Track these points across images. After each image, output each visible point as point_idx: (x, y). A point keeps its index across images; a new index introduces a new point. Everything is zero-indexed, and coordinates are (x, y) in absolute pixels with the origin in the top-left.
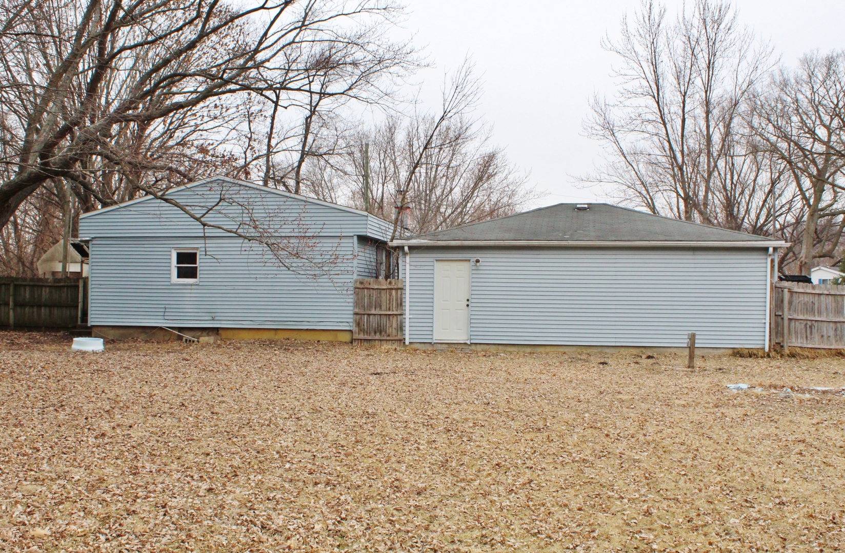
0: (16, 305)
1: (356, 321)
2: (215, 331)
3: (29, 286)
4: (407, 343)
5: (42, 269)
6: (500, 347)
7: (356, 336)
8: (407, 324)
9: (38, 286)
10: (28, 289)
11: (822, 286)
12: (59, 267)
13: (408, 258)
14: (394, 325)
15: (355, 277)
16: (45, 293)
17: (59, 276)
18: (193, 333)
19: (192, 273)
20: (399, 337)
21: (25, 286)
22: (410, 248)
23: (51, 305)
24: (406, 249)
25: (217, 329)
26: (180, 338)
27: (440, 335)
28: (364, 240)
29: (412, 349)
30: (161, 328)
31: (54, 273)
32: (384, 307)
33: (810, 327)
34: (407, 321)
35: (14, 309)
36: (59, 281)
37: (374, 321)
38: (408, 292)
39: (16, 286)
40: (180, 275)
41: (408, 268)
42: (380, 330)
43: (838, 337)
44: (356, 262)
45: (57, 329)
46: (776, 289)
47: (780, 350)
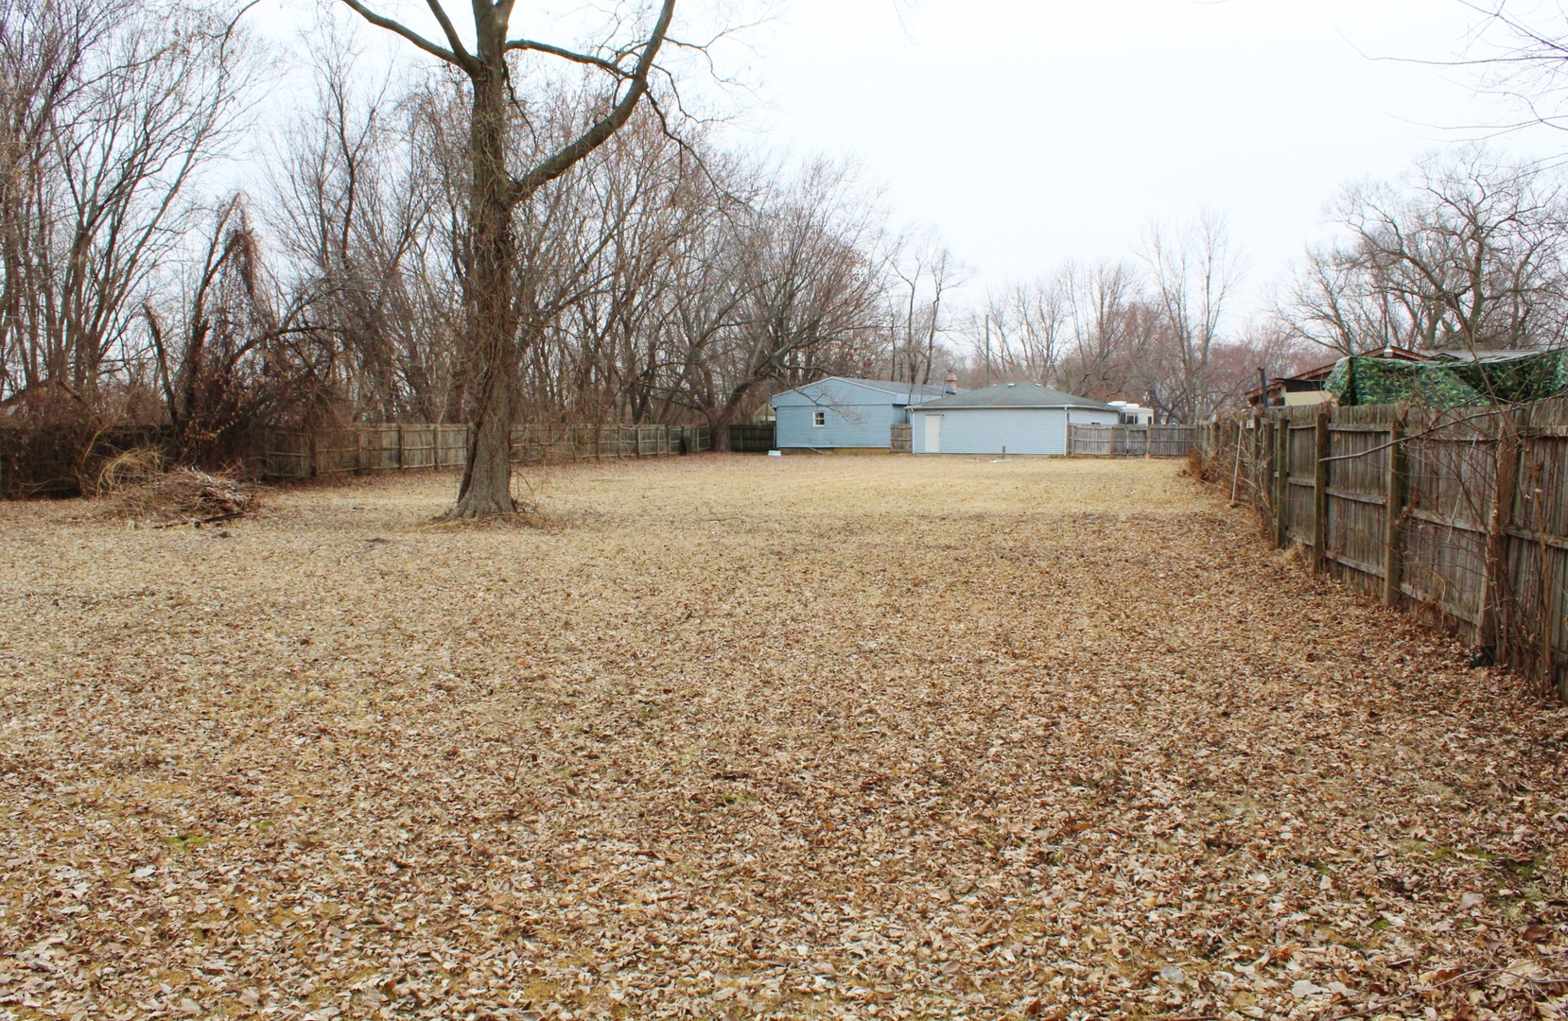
0: (743, 439)
1: (892, 443)
3: (750, 429)
4: (914, 453)
5: (754, 419)
6: (953, 455)
7: (892, 450)
8: (914, 445)
9: (754, 429)
10: (749, 431)
11: (1093, 425)
12: (764, 418)
13: (913, 414)
14: (908, 445)
15: (892, 424)
16: (757, 432)
17: (764, 424)
18: (823, 450)
19: (822, 422)
20: (911, 450)
21: (748, 429)
22: (914, 409)
23: (761, 439)
24: (912, 410)
25: (833, 448)
26: (817, 452)
27: (928, 449)
28: (895, 406)
29: (915, 455)
30: (808, 448)
31: (762, 422)
32: (904, 437)
33: (1086, 445)
34: (914, 443)
35: (742, 441)
36: (764, 426)
37: (900, 443)
38: (913, 430)
39: (743, 430)
40: (817, 424)
41: (914, 418)
42: (902, 447)
43: (1099, 448)
44: (892, 416)
45: (763, 450)
46: (1069, 427)
47: (1070, 455)
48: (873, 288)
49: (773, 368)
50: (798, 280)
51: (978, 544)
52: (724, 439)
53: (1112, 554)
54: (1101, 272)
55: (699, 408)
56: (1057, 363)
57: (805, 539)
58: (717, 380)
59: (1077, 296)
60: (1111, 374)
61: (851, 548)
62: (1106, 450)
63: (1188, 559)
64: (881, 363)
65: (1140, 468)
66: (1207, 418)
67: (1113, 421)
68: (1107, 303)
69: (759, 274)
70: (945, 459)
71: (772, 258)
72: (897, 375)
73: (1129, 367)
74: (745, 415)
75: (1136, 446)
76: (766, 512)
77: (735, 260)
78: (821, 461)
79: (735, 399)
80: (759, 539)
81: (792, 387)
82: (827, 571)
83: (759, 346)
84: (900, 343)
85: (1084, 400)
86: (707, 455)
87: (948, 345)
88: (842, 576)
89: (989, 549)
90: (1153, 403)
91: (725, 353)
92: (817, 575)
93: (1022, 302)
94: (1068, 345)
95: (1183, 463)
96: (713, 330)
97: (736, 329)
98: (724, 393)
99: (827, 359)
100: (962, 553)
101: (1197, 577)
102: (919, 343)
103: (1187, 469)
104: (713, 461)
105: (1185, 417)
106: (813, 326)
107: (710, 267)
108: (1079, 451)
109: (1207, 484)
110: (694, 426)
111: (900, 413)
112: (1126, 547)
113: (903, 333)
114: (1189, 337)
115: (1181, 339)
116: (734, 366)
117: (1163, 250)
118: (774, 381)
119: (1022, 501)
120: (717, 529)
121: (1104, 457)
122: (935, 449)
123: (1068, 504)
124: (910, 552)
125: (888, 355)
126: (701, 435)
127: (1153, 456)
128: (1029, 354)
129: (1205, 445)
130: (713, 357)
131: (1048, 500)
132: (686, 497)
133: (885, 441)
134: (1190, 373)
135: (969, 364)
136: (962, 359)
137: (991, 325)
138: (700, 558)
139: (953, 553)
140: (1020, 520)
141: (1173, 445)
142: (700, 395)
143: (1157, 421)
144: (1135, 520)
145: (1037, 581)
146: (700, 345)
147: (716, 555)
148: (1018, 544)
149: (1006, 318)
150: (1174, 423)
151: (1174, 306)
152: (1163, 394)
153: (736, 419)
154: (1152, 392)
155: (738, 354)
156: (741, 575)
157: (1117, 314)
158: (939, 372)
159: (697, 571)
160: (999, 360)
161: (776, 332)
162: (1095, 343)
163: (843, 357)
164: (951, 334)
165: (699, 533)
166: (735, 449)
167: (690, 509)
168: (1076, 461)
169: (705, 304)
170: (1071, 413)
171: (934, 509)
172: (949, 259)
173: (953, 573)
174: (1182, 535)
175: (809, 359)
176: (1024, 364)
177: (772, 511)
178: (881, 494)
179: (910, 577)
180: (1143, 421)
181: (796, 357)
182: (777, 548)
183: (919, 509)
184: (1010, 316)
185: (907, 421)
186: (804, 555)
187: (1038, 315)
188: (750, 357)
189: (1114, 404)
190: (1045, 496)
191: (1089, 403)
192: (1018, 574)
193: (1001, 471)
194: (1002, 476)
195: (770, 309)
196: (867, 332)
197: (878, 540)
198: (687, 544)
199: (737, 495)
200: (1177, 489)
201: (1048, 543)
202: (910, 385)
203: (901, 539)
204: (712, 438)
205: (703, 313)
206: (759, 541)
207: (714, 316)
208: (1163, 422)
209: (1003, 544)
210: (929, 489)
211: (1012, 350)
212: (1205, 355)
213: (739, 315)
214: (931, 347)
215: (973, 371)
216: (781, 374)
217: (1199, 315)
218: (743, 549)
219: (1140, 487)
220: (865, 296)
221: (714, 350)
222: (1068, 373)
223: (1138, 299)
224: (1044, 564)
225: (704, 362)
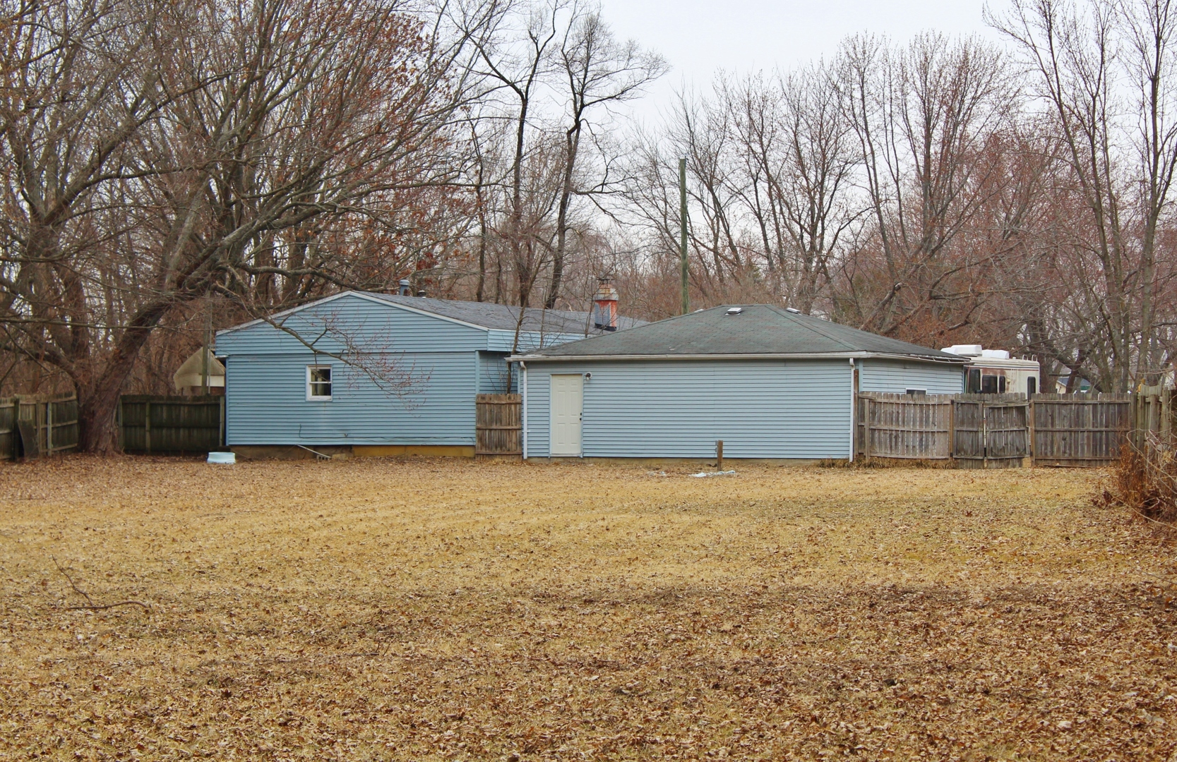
0: (152, 426)
1: (478, 436)
2: (349, 448)
3: (167, 405)
4: (525, 457)
5: (178, 383)
6: (611, 460)
7: (479, 451)
8: (525, 439)
9: (176, 405)
10: (164, 408)
11: (909, 395)
12: (198, 381)
13: (525, 373)
14: (514, 440)
15: (477, 392)
16: (184, 412)
17: (199, 393)
18: (328, 451)
19: (327, 390)
20: (518, 451)
21: (162, 405)
22: (526, 363)
23: (190, 427)
24: (522, 363)
25: (351, 446)
26: (315, 456)
27: (557, 449)
28: (485, 354)
29: (529, 462)
30: (296, 446)
31: (193, 389)
32: (503, 422)
33: (895, 438)
34: (525, 435)
35: (150, 431)
36: (199, 399)
37: (495, 435)
38: (525, 406)
39: (152, 405)
40: (315, 393)
41: (526, 382)
42: (500, 444)
43: (924, 447)
44: (478, 377)
45: (198, 452)
46: (859, 399)
47: (863, 460)
48: (438, 101)
49: (220, 272)
50: (274, 81)
51: (665, 657)
52: (110, 426)
53: (955, 678)
54: (924, 68)
55: (53, 359)
56: (830, 264)
57: (285, 649)
58: (94, 298)
59: (875, 120)
60: (948, 287)
61: (388, 669)
62: (939, 448)
63: (1120, 688)
64: (453, 263)
65: (1013, 488)
66: (1154, 381)
67: (952, 386)
68: (937, 134)
69: (187, 65)
70: (594, 471)
71: (217, 30)
72: (489, 288)
73: (986, 267)
74: (158, 374)
75: (1001, 441)
76: (200, 588)
77: (134, 33)
78: (325, 475)
79: (135, 336)
80: (183, 649)
81: (261, 313)
82: (334, 720)
83: (188, 223)
84: (496, 220)
85: (889, 341)
86: (72, 463)
87: (601, 223)
88: (366, 731)
89: (690, 667)
90: (1038, 348)
91: (113, 237)
92: (310, 731)
93: (756, 130)
94: (856, 225)
95: (1105, 477)
96: (86, 186)
97: (137, 185)
98: (110, 325)
99: (338, 251)
100: (629, 678)
101: (1141, 726)
102: (537, 219)
103: (1114, 490)
104: (86, 474)
105: (1107, 378)
106: (308, 179)
107: (77, 46)
108: (881, 452)
109: (1156, 523)
110: (41, 396)
111: (495, 370)
112: (985, 661)
113: (502, 198)
114: (1114, 208)
115: (1098, 209)
116: (133, 267)
117: (1057, 21)
118: (220, 299)
119: (759, 561)
120: (89, 628)
121: (932, 464)
122: (575, 451)
123: (858, 568)
124: (516, 676)
125: (468, 246)
126: (58, 417)
127: (1041, 460)
128: (773, 244)
129: (1150, 441)
130: (86, 246)
131: (816, 558)
132: (20, 558)
133: (463, 429)
134: (1117, 284)
135: (645, 265)
136: (631, 254)
137: (692, 182)
138: (48, 696)
139: (611, 678)
140: (754, 604)
141: (1083, 438)
142: (56, 328)
143: (1047, 386)
144: (1002, 602)
145: (793, 739)
146: (56, 218)
147: (86, 686)
148: (752, 656)
149: (723, 165)
150: (1084, 390)
151: (1081, 141)
152: (1060, 327)
153: (137, 381)
154: (1036, 326)
155: (141, 240)
156: (141, 732)
157: (961, 158)
158: (580, 281)
159: (40, 724)
160: (710, 257)
161: (225, 192)
162: (913, 222)
163: (372, 247)
164: (606, 201)
165: (49, 637)
166: (134, 450)
167: (31, 582)
168: (873, 473)
169: (67, 130)
170: (861, 367)
171: (568, 580)
172: (601, 40)
173: (611, 721)
174: (1105, 634)
175: (297, 255)
176: (762, 263)
177: (214, 587)
178: (453, 546)
179: (515, 731)
180: (1018, 385)
181: (269, 248)
182: (222, 671)
183: (536, 580)
184: (731, 162)
185: (510, 387)
186: (283, 686)
187: (792, 161)
188: (169, 246)
189: (955, 350)
190: (809, 549)
191: (899, 347)
192: (751, 722)
193: (713, 494)
194: (717, 506)
195: (211, 143)
196: (428, 194)
197: (446, 649)
198: (18, 662)
199: (135, 550)
200: (1091, 534)
201: (816, 654)
202: (516, 310)
203: (497, 646)
204: (84, 425)
205: (63, 149)
206: (185, 658)
207: (87, 155)
208: (1061, 390)
209: (720, 657)
210: (560, 537)
211: (736, 235)
212: (1148, 246)
213: (145, 155)
214: (562, 229)
215: (653, 280)
216: (234, 285)
217: (1135, 158)
218: (146, 674)
219: (1012, 530)
220: (421, 117)
221: (89, 231)
222: (856, 285)
223: (1005, 124)
224: (807, 700)
225: (65, 257)
